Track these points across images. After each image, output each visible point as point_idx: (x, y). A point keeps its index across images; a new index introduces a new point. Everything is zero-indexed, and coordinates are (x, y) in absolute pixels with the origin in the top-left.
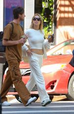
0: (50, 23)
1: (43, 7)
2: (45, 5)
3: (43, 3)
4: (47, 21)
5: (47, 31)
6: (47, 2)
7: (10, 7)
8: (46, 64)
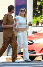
0: (42, 14)
1: (38, 4)
2: (39, 3)
3: (38, 2)
4: (40, 13)
5: (40, 19)
6: (40, 1)
7: (18, 5)
8: (40, 38)
